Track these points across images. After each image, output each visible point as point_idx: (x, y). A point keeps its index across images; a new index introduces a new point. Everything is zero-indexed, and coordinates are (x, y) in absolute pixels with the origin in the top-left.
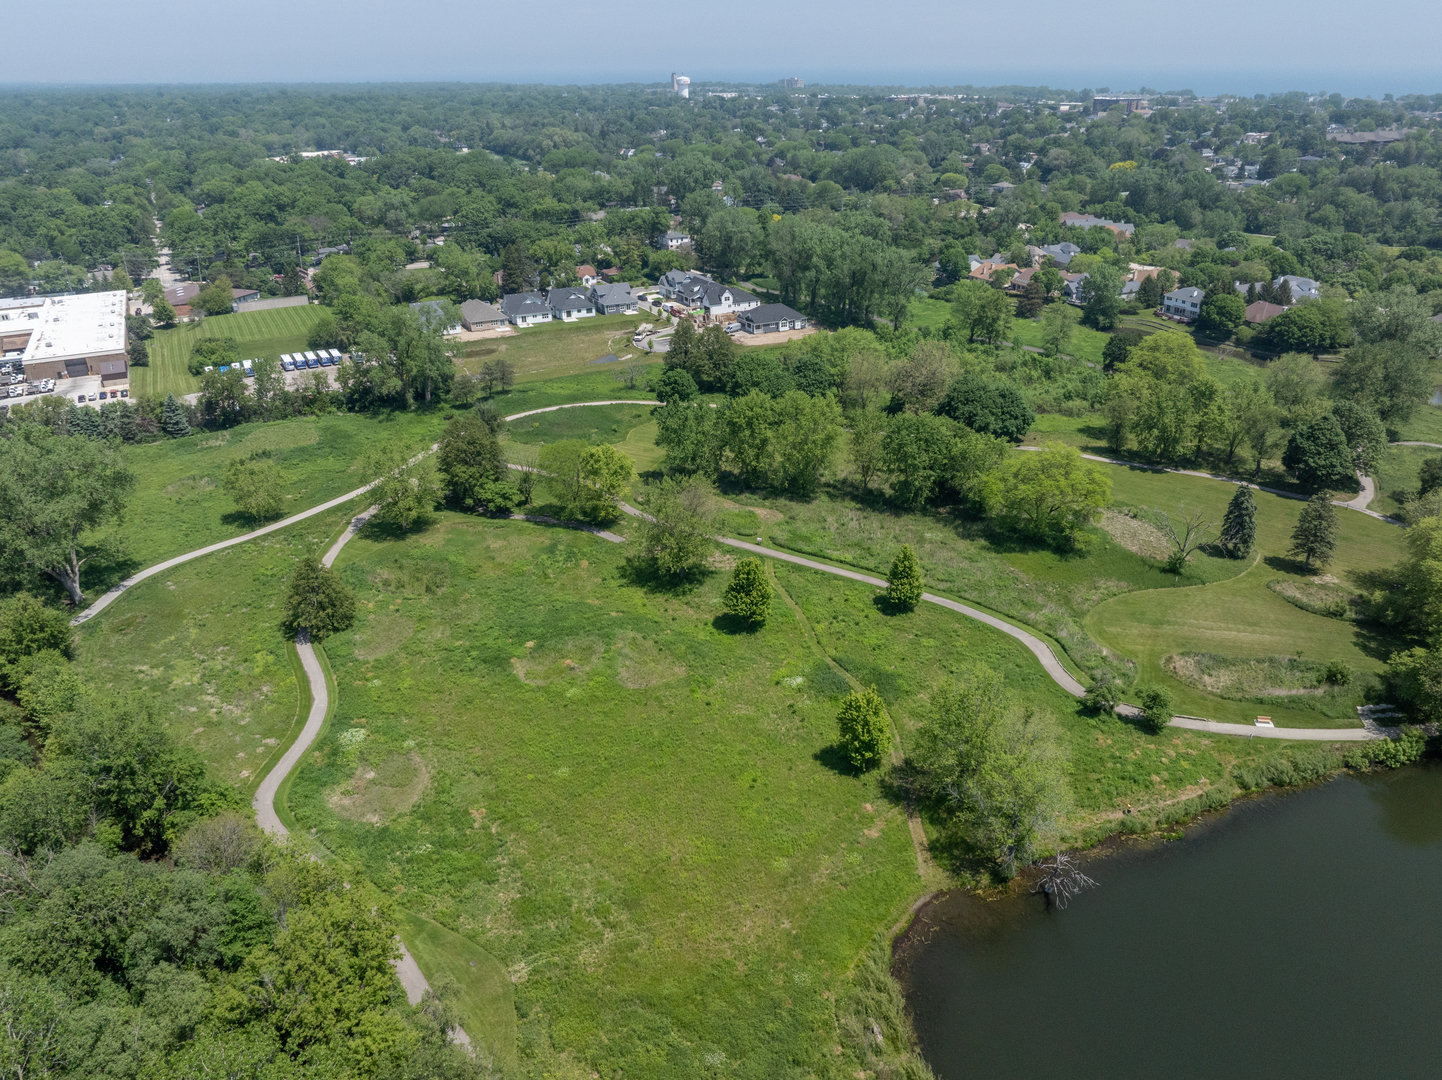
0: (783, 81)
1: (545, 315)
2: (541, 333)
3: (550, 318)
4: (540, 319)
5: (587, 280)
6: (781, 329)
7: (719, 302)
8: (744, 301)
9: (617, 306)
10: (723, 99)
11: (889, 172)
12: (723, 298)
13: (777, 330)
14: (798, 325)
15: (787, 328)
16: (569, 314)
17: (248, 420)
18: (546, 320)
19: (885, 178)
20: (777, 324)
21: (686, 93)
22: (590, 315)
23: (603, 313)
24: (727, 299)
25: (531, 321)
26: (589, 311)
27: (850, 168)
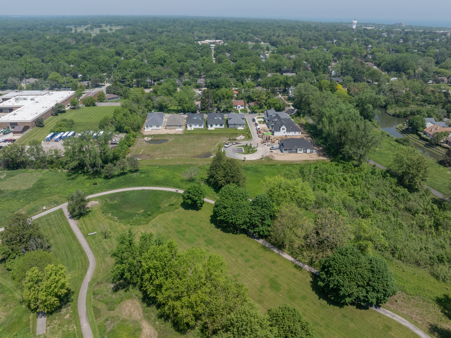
0: (397, 24)
1: (200, 125)
2: (192, 134)
3: (202, 127)
4: (198, 127)
5: (239, 107)
6: (298, 152)
7: (279, 130)
8: (292, 131)
9: (235, 124)
10: (367, 30)
11: (411, 66)
12: (281, 129)
13: (296, 152)
14: (308, 151)
15: (302, 152)
16: (211, 126)
17: (25, 168)
18: (200, 127)
19: (409, 69)
20: (297, 149)
21: (354, 27)
22: (221, 127)
23: (228, 127)
24: (283, 129)
25: (193, 127)
26: (221, 125)
27: (394, 63)
